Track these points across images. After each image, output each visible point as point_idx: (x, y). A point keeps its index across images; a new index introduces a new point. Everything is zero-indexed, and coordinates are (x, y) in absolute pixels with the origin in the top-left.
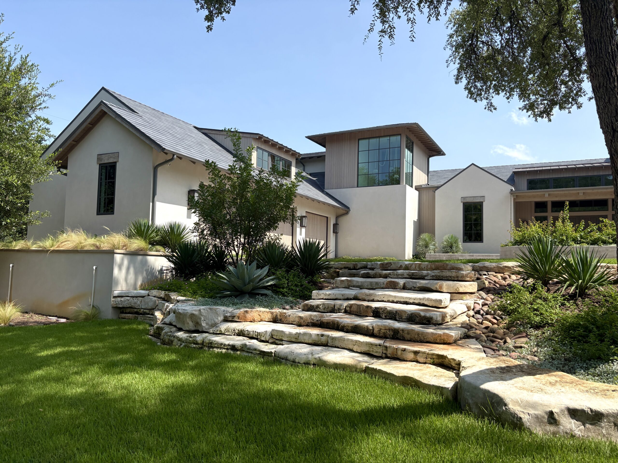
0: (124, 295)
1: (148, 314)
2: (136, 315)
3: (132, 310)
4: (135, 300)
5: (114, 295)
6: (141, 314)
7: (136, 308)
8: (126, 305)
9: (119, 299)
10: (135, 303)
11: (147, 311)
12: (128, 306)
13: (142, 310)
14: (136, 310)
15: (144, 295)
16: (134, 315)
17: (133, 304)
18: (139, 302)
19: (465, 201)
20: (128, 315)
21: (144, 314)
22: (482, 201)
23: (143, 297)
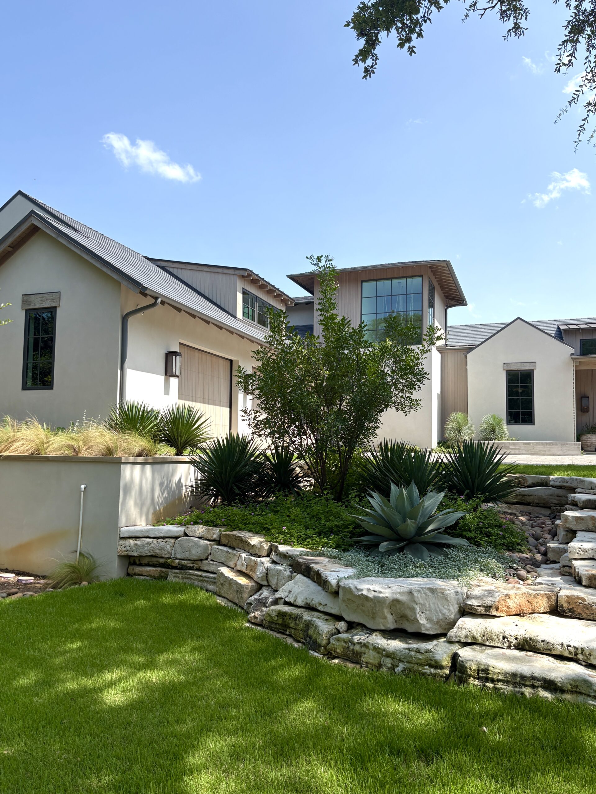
0: (141, 536)
1: (191, 568)
2: (163, 570)
3: (154, 560)
4: (162, 543)
5: (121, 536)
6: (176, 568)
7: (163, 558)
8: (145, 551)
9: (132, 542)
10: (162, 549)
11: (189, 564)
12: (149, 554)
13: (177, 561)
14: (162, 561)
15: (177, 535)
16: (159, 569)
17: (157, 551)
18: (168, 547)
19: (509, 368)
20: (148, 569)
21: (182, 568)
22: (532, 368)
23: (176, 538)
